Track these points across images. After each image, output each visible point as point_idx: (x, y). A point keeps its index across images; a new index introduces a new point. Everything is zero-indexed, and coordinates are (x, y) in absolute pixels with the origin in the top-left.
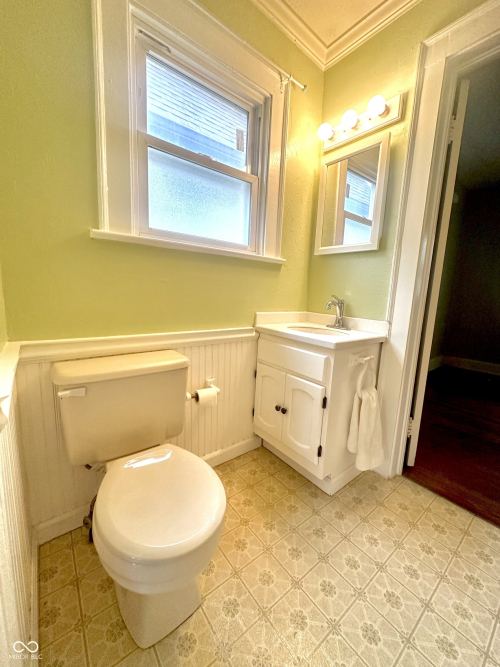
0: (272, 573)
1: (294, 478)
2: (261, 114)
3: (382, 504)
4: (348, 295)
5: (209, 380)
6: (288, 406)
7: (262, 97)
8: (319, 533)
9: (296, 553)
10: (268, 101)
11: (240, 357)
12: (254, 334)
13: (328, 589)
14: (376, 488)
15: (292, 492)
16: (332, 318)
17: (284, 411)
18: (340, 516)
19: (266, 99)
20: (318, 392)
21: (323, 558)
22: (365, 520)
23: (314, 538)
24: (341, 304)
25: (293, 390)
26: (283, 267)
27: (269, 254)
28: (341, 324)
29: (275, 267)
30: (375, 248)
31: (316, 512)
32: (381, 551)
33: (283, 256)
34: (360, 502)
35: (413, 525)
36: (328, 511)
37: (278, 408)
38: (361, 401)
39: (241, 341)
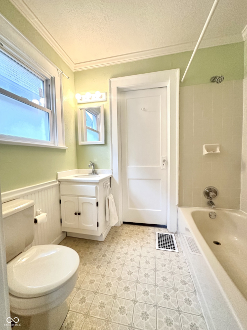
0: (93, 279)
1: (87, 242)
2: (50, 83)
3: (120, 236)
4: (95, 161)
5: (38, 211)
6: (81, 211)
7: (50, 77)
8: (104, 255)
9: (99, 267)
10: (53, 79)
11: (52, 196)
12: (58, 183)
13: (114, 270)
14: (117, 232)
15: (88, 248)
16: (90, 170)
17: (79, 214)
18: (109, 246)
19: (52, 77)
20: (94, 201)
21: (109, 262)
22: (117, 243)
23: (103, 258)
24: (93, 164)
25: (83, 203)
26: (66, 151)
27: (60, 145)
28: (94, 172)
29: (63, 151)
30: (104, 143)
31: (100, 250)
32: (125, 250)
33: (66, 145)
34: (114, 238)
35: (131, 237)
36: (104, 247)
37: (76, 214)
38: (108, 200)
39: (52, 187)
